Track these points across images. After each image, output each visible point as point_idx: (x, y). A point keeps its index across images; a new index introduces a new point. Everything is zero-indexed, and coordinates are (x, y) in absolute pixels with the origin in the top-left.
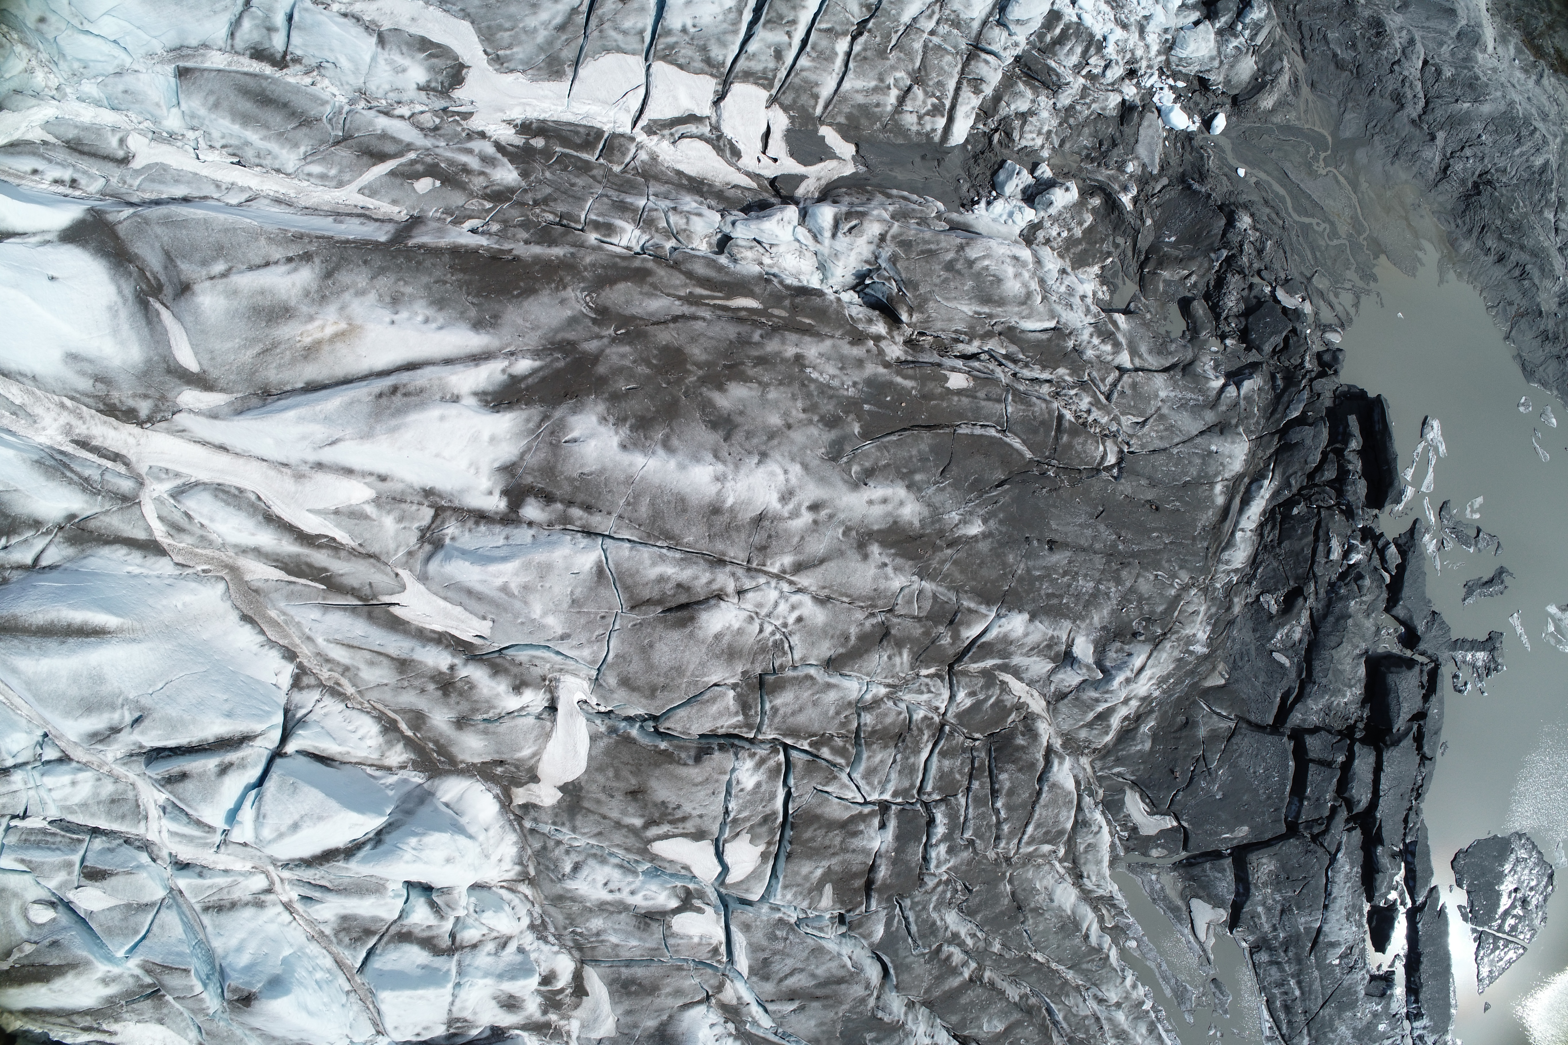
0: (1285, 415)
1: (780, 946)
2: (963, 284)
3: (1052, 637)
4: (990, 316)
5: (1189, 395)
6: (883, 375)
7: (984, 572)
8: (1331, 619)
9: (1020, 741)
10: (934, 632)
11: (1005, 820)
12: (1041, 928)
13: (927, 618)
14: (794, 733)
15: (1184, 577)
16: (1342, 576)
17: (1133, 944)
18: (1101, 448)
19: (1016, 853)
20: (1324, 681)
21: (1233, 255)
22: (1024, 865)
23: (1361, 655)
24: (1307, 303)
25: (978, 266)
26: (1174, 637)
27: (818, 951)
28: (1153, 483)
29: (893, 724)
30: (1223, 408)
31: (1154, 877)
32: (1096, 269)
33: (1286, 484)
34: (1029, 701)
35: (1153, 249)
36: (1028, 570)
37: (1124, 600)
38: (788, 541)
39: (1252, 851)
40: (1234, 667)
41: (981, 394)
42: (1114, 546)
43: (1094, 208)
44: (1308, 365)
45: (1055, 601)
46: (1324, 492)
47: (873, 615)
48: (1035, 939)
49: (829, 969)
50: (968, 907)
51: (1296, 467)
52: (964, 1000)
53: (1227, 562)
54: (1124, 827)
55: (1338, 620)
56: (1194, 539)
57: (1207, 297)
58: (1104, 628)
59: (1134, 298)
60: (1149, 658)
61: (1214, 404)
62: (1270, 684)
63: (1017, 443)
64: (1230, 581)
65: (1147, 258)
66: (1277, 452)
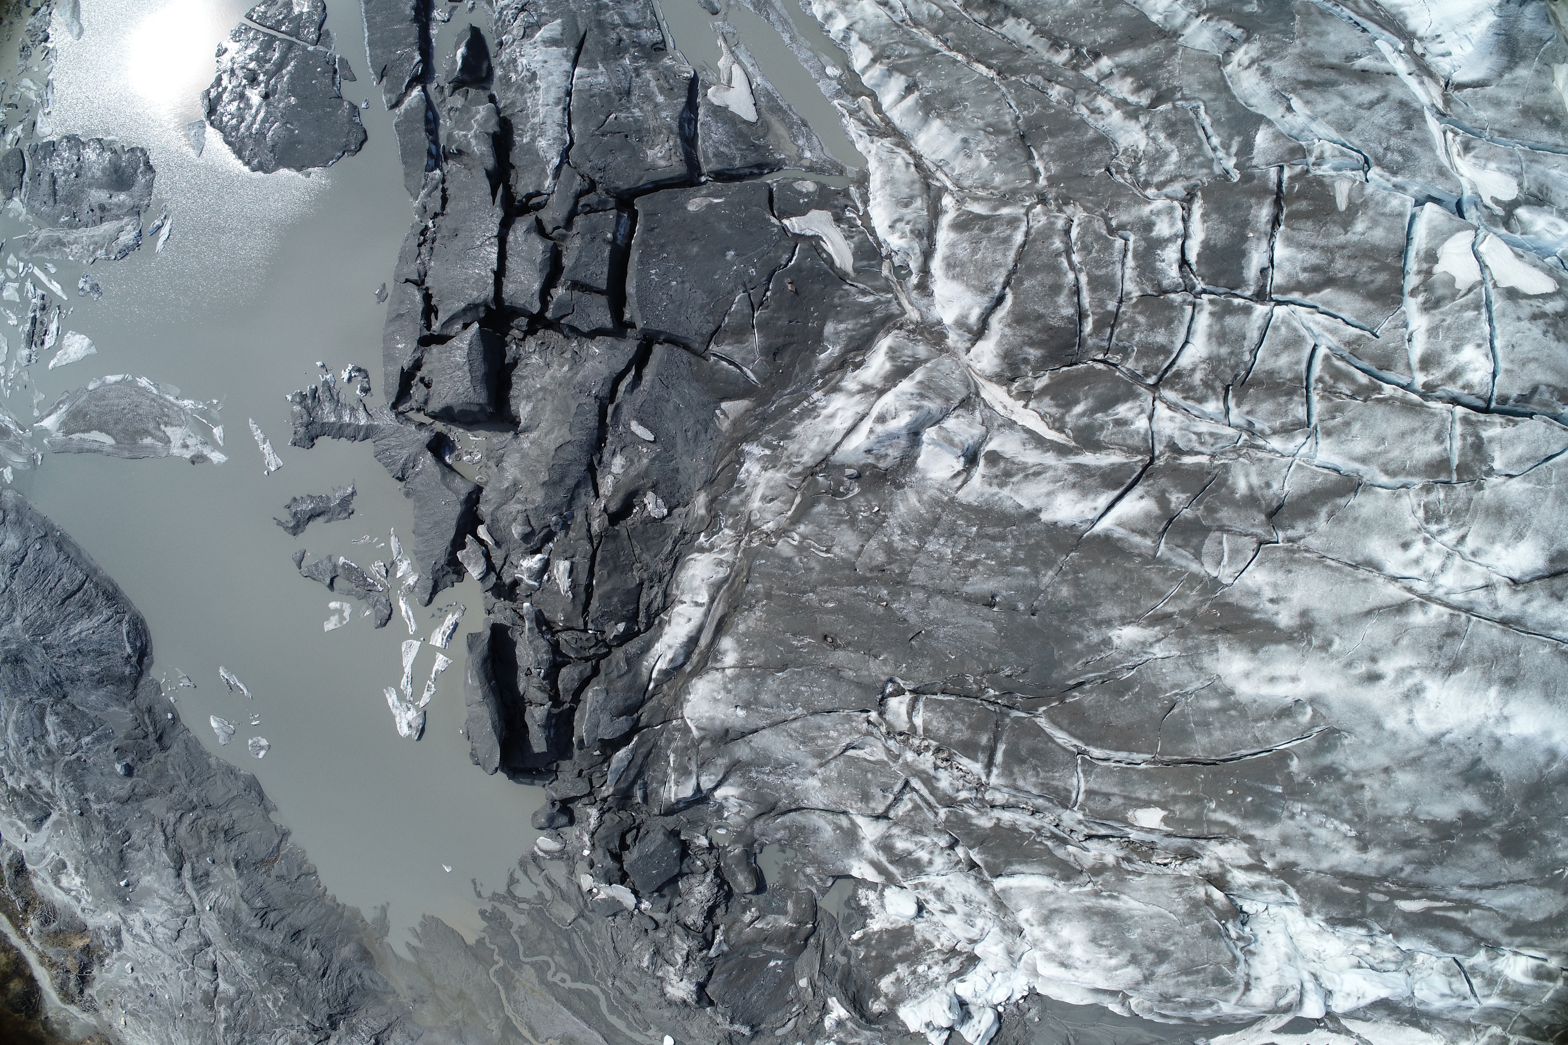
0: (634, 751)
1: (1393, 141)
2: (1143, 935)
3: (1001, 485)
4: (1097, 894)
5: (771, 779)
6: (1255, 827)
7: (1111, 578)
8: (570, 482)
9: (1033, 353)
10: (1200, 511)
11: (1059, 255)
12: (990, 108)
13: (1208, 530)
14: (1409, 407)
15: (784, 547)
16: (549, 537)
17: (830, 71)
18: (918, 721)
19: (1030, 208)
20: (583, 399)
21: (700, 950)
22: (1014, 192)
23: (526, 430)
24: (585, 887)
25: (1124, 957)
26: (799, 468)
27: (1345, 127)
28: (835, 672)
29: (1258, 401)
30: (722, 762)
31: (808, 154)
32: (875, 925)
33: (633, 662)
34: (1009, 401)
35: (798, 951)
36: (1036, 573)
37: (877, 523)
38: (1416, 641)
39: (680, 177)
40: (708, 423)
41: (1116, 801)
42: (894, 595)
43: (877, 998)
44: (594, 812)
45: (991, 530)
46: (577, 651)
47: (1290, 540)
48: (997, 95)
49: (1327, 102)
50: (1109, 149)
51: (619, 684)
52: (1111, 32)
53: (720, 563)
54: (852, 225)
55: (562, 479)
56: (769, 596)
57: (729, 895)
58: (900, 486)
59: (824, 891)
60: (838, 445)
61: (735, 767)
62: (659, 399)
63: (1061, 737)
64: (709, 536)
65: (806, 939)
66: (642, 703)
